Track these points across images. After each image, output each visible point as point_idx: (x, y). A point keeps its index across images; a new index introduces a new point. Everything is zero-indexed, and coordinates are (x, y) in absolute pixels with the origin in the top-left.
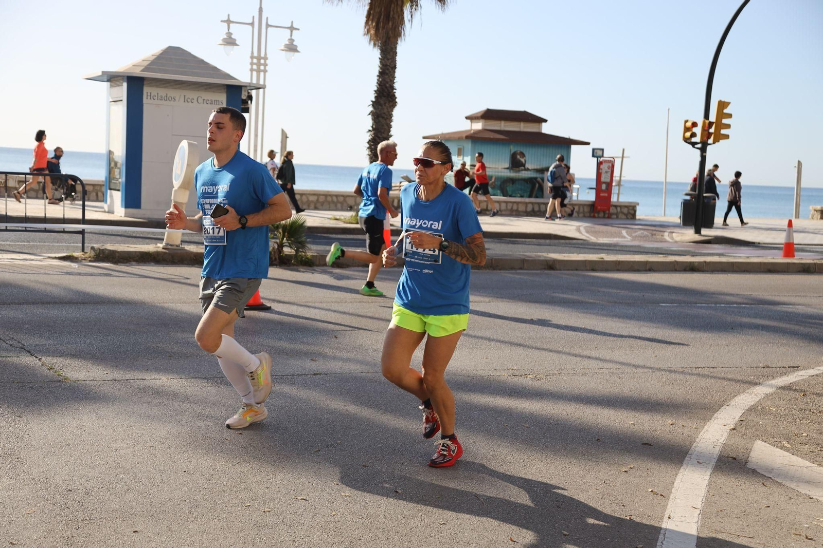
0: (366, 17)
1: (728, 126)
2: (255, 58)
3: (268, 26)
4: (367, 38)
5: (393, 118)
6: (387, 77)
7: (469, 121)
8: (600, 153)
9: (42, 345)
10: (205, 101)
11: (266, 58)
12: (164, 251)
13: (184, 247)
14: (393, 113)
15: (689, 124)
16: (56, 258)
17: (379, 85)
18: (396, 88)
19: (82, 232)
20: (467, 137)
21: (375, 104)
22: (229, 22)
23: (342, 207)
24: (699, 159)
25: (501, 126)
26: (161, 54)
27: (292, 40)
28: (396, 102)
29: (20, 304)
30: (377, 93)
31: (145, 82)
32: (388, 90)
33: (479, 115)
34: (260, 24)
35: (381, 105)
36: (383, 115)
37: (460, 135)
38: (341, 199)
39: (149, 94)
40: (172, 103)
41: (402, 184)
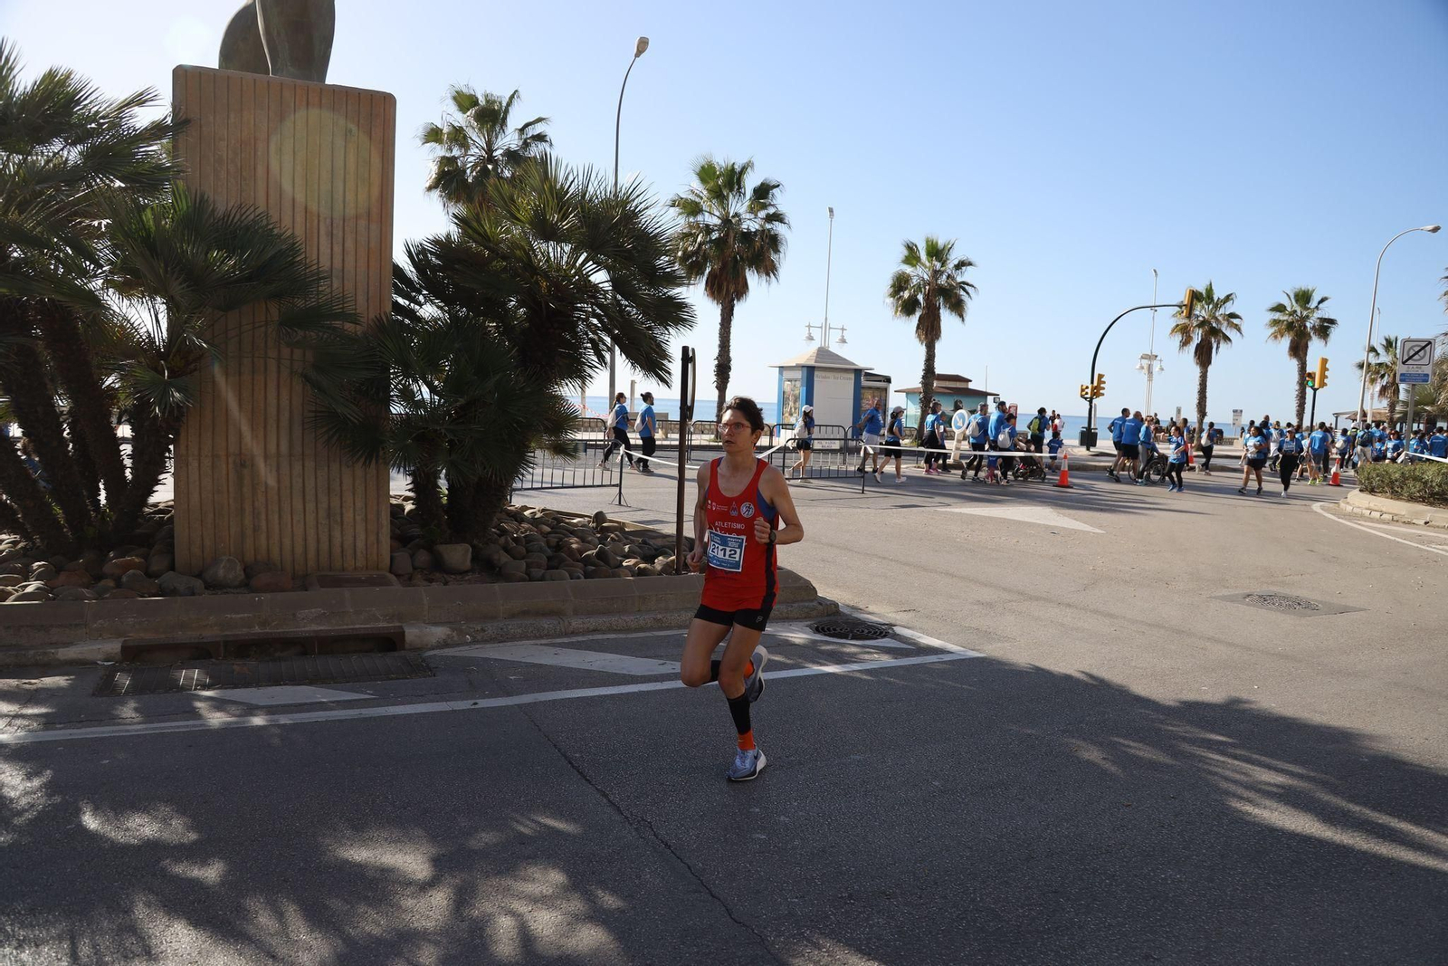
1: (1104, 389)
3: (830, 328)
4: (918, 340)
10: (844, 378)
15: (1084, 387)
21: (923, 377)
22: (809, 326)
24: (1089, 407)
26: (819, 352)
31: (815, 369)
34: (826, 327)
39: (816, 376)
40: (828, 380)
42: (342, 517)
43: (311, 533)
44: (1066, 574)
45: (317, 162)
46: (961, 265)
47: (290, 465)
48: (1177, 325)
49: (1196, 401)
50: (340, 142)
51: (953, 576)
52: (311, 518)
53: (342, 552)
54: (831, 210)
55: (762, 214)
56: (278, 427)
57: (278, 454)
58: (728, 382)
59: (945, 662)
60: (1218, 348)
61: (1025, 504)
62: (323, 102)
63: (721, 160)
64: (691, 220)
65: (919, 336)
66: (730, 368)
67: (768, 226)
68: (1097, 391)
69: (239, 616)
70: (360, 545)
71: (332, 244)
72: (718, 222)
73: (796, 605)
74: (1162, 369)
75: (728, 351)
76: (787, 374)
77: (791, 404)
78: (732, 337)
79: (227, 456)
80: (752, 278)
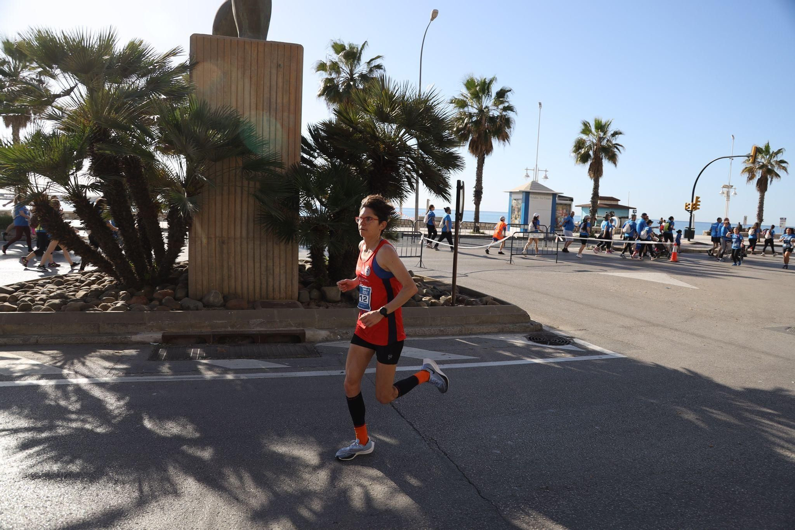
1: (699, 205)
3: (539, 170)
4: (589, 177)
8: (635, 211)
10: (546, 198)
15: (687, 204)
21: (592, 198)
22: (527, 169)
24: (690, 216)
26: (532, 183)
27: (546, 175)
31: (530, 193)
34: (536, 170)
39: (530, 197)
40: (537, 199)
42: (273, 271)
43: (258, 279)
44: (675, 312)
45: (262, 82)
46: (615, 134)
47: (247, 243)
48: (746, 168)
49: (757, 213)
50: (274, 71)
51: (608, 311)
52: (257, 270)
53: (273, 289)
54: (540, 104)
55: (501, 106)
56: (241, 223)
57: (241, 237)
58: (480, 200)
59: (603, 360)
60: (771, 181)
61: (651, 271)
62: (266, 50)
63: (478, 77)
64: (461, 110)
65: (590, 175)
66: (482, 193)
67: (504, 113)
68: (695, 207)
69: (220, 322)
70: (283, 285)
71: (270, 126)
72: (476, 111)
73: (518, 325)
74: (735, 194)
75: (481, 183)
76: (514, 196)
77: (516, 213)
78: (483, 175)
79: (215, 238)
80: (495, 142)
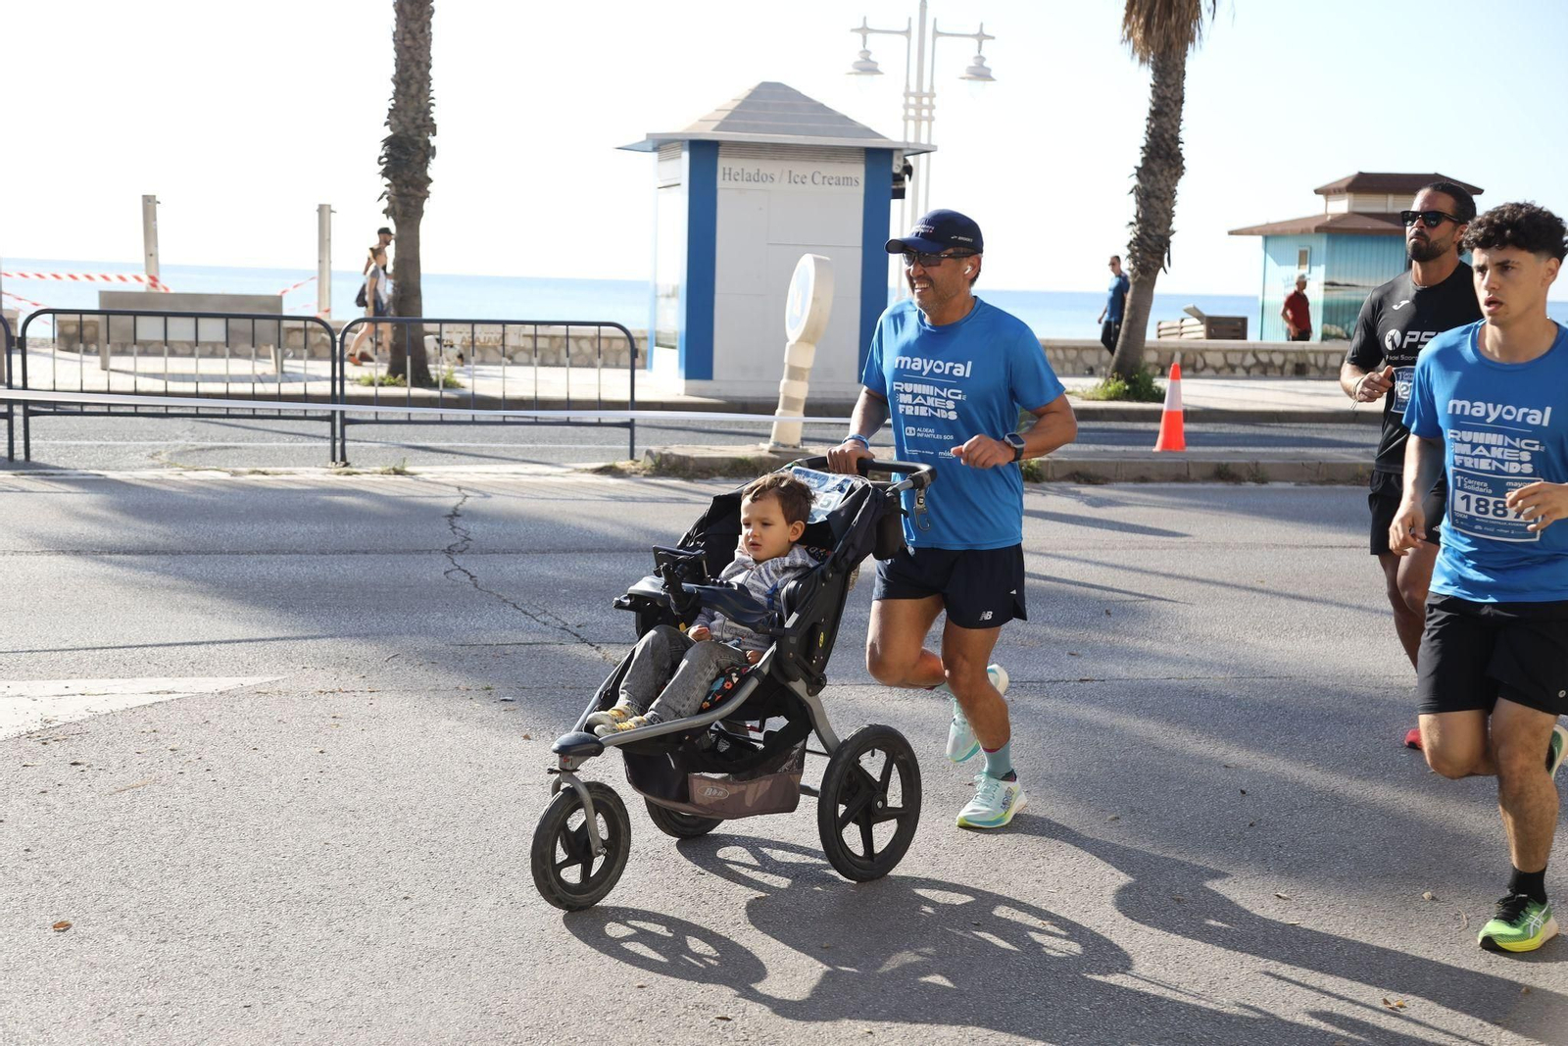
0: (1126, 9)
2: (912, 94)
3: (936, 33)
4: (1129, 47)
5: (1177, 198)
6: (1165, 120)
7: (1321, 197)
9: (596, 624)
10: (826, 180)
11: (932, 95)
12: (772, 456)
13: (807, 450)
14: (1177, 188)
16: (586, 471)
17: (1151, 136)
18: (1183, 140)
19: (630, 425)
20: (1319, 230)
22: (865, 30)
23: (1074, 370)
25: (1386, 206)
26: (749, 97)
28: (1184, 168)
29: (544, 552)
30: (1146, 152)
31: (721, 149)
32: (1168, 145)
33: (1344, 185)
34: (923, 33)
35: (1154, 174)
36: (1158, 193)
37: (1303, 226)
38: (1072, 354)
39: (727, 171)
40: (768, 185)
41: (1184, 324)
58: (426, 195)
66: (429, 152)
